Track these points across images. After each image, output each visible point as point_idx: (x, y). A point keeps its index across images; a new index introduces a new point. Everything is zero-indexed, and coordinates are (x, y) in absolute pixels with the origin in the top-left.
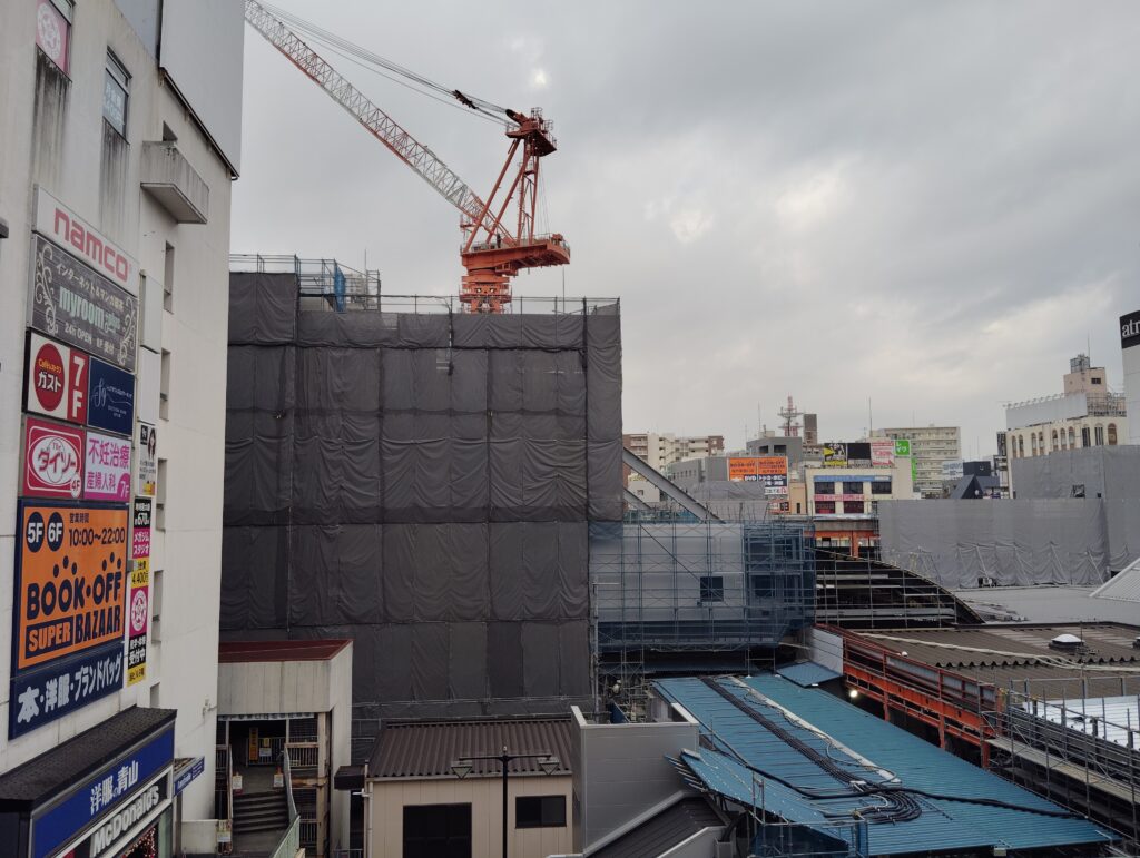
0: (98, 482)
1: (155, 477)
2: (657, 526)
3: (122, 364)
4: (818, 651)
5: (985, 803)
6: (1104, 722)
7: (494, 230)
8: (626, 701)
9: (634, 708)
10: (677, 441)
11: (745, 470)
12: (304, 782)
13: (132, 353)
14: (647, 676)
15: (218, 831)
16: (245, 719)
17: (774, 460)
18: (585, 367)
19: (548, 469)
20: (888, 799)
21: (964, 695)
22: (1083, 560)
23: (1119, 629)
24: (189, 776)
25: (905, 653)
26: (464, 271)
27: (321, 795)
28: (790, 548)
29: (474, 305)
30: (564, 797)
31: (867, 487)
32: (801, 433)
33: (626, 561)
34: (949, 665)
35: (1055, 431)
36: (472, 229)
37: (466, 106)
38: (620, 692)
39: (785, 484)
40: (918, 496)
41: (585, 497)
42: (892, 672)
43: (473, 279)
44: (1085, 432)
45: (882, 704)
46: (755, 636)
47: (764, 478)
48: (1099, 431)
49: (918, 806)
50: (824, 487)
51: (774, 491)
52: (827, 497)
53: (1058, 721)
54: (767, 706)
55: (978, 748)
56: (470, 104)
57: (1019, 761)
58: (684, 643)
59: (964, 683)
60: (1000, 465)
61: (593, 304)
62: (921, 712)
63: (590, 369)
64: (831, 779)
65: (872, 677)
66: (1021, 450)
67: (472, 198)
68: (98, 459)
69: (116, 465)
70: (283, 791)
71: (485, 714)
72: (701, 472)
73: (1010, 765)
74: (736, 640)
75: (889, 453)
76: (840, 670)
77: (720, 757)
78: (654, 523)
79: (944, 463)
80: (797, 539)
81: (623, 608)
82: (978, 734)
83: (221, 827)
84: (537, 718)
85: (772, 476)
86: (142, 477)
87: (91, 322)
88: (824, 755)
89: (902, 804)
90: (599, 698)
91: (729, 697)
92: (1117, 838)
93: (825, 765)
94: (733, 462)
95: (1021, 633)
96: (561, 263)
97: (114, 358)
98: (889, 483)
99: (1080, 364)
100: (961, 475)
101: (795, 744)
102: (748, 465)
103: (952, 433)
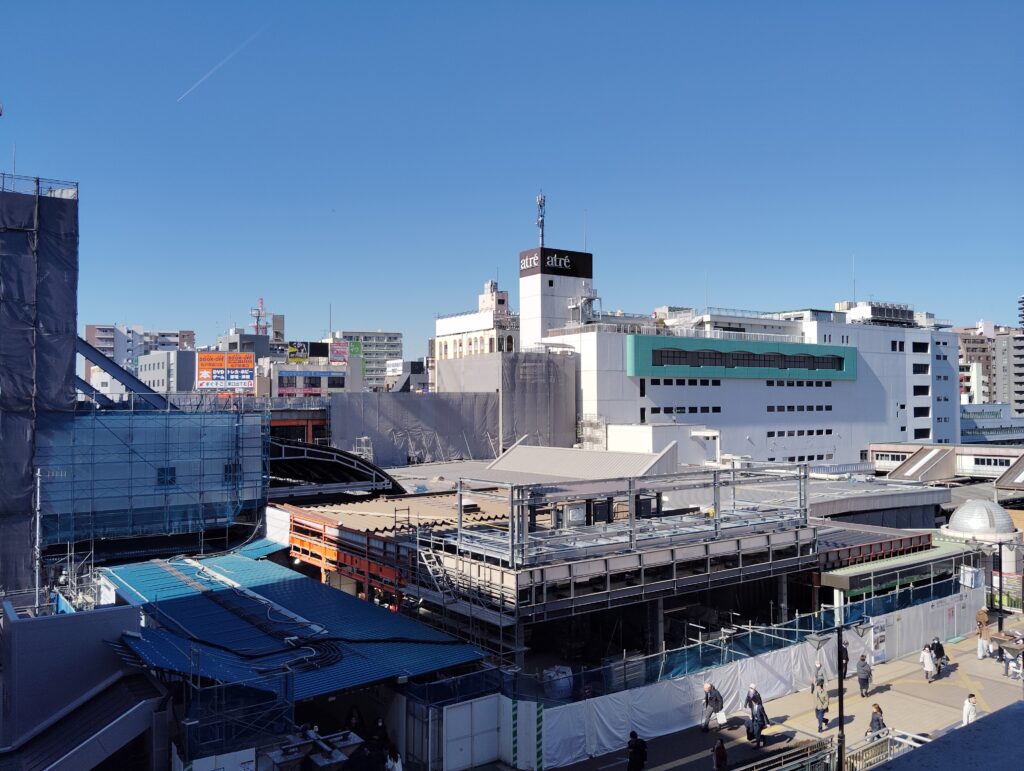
2: (113, 417)
4: (270, 528)
10: (146, 335)
11: (214, 365)
14: (96, 565)
17: (242, 355)
20: (316, 649)
31: (324, 382)
33: (77, 452)
34: (376, 530)
35: (470, 339)
45: (319, 568)
47: (232, 372)
49: (340, 651)
50: (286, 381)
51: (241, 384)
52: (290, 390)
54: (216, 581)
58: (137, 529)
59: (385, 542)
60: (430, 365)
61: (49, 186)
64: (269, 639)
65: (313, 545)
66: (446, 354)
72: (169, 365)
75: (344, 353)
76: (286, 542)
79: (389, 362)
81: (72, 499)
85: (240, 370)
89: (327, 651)
92: (489, 655)
93: (264, 627)
94: (203, 356)
98: (343, 379)
100: (401, 373)
101: (238, 612)
102: (219, 359)
103: (396, 338)
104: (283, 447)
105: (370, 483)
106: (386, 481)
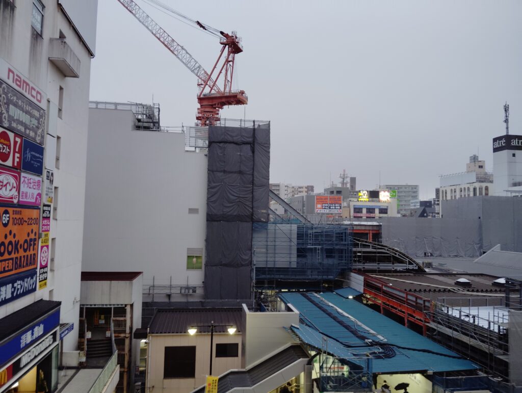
0: (26, 196)
1: (53, 195)
2: (283, 225)
3: (38, 142)
4: (353, 283)
5: (424, 351)
6: (478, 317)
7: (213, 87)
8: (266, 302)
9: (270, 306)
10: (293, 187)
11: (323, 201)
12: (120, 335)
13: (43, 137)
15: (79, 356)
16: (93, 306)
17: (336, 197)
18: (253, 152)
19: (235, 198)
20: (381, 348)
21: (417, 303)
22: (471, 246)
23: (485, 277)
24: (67, 331)
25: (391, 284)
26: (199, 106)
27: (127, 342)
28: (342, 236)
29: (203, 122)
30: (237, 345)
31: (377, 211)
32: (349, 186)
33: (269, 240)
34: (410, 290)
35: (461, 188)
36: (203, 86)
37: (202, 29)
38: (264, 298)
39: (341, 208)
41: (251, 211)
42: (385, 293)
43: (203, 110)
44: (475, 189)
45: (380, 307)
46: (325, 275)
47: (332, 205)
48: (481, 189)
49: (394, 352)
50: (358, 210)
51: (336, 211)
52: (359, 215)
53: (458, 316)
54: (329, 306)
55: (422, 327)
56: (204, 28)
57: (440, 333)
58: (293, 277)
59: (417, 298)
60: (436, 203)
61: (258, 123)
62: (397, 311)
63: (255, 153)
64: (357, 339)
65: (376, 295)
67: (203, 72)
68: (26, 186)
69: (35, 189)
70: (110, 338)
71: (203, 306)
72: (303, 201)
73: (435, 335)
74: (316, 277)
75: (387, 196)
76: (362, 291)
77: (308, 328)
78: (282, 224)
79: (411, 201)
80: (345, 233)
81: (267, 261)
82: (422, 321)
83: (81, 354)
84: (227, 309)
85: (335, 204)
86: (47, 194)
87: (24, 121)
88: (353, 328)
89: (387, 350)
90: (254, 301)
91: (312, 302)
92: (481, 368)
93: (354, 333)
94: (318, 198)
95: (442, 277)
96: (243, 104)
97: (34, 139)
98: (387, 209)
99: (474, 159)
100: (419, 207)
101: (341, 323)
102: (325, 199)
103: (415, 188)
104: (360, 243)
105: (405, 265)
106: (415, 265)
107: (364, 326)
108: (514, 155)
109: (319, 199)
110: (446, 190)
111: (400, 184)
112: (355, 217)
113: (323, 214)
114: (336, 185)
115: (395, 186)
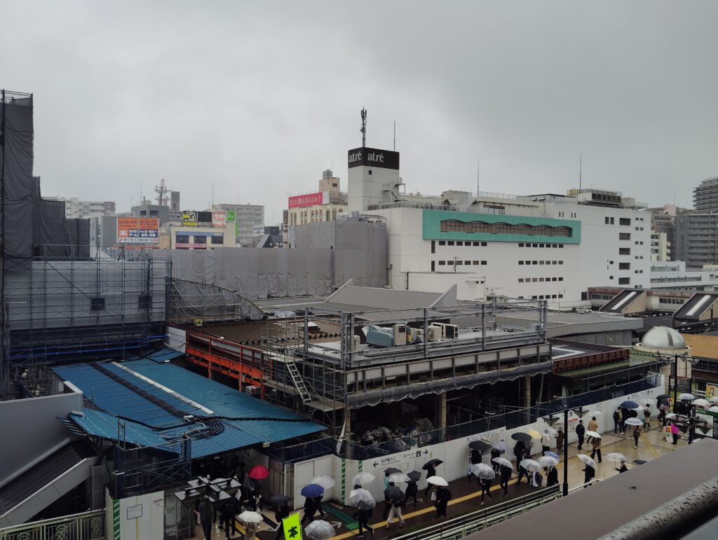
2: (60, 262)
4: (171, 341)
5: (259, 419)
8: (32, 383)
9: (38, 387)
10: (81, 204)
11: (129, 226)
14: (48, 365)
17: (150, 220)
18: (3, 144)
20: (206, 424)
21: (253, 358)
22: (321, 282)
25: (222, 338)
31: (209, 240)
32: (169, 204)
34: (248, 343)
35: (313, 211)
38: (27, 378)
39: (157, 236)
40: (239, 246)
42: (216, 351)
44: (328, 212)
45: (207, 369)
46: (129, 334)
47: (143, 232)
48: (334, 212)
50: (182, 239)
51: (149, 240)
52: (183, 245)
54: (134, 377)
58: (78, 341)
59: (254, 352)
61: (11, 96)
62: (230, 371)
64: (172, 417)
66: (295, 220)
72: (97, 226)
74: (115, 337)
75: (223, 219)
76: (183, 350)
77: (97, 413)
78: (57, 260)
79: (254, 226)
81: (31, 320)
85: (148, 230)
88: (168, 402)
89: (214, 425)
93: (169, 409)
98: (222, 238)
99: (328, 174)
100: (263, 234)
101: (150, 399)
102: (131, 222)
103: (259, 210)
107: (183, 398)
108: (370, 172)
109: (123, 222)
110: (295, 213)
111: (240, 204)
112: (177, 248)
113: (129, 244)
114: (150, 201)
115: (234, 205)
